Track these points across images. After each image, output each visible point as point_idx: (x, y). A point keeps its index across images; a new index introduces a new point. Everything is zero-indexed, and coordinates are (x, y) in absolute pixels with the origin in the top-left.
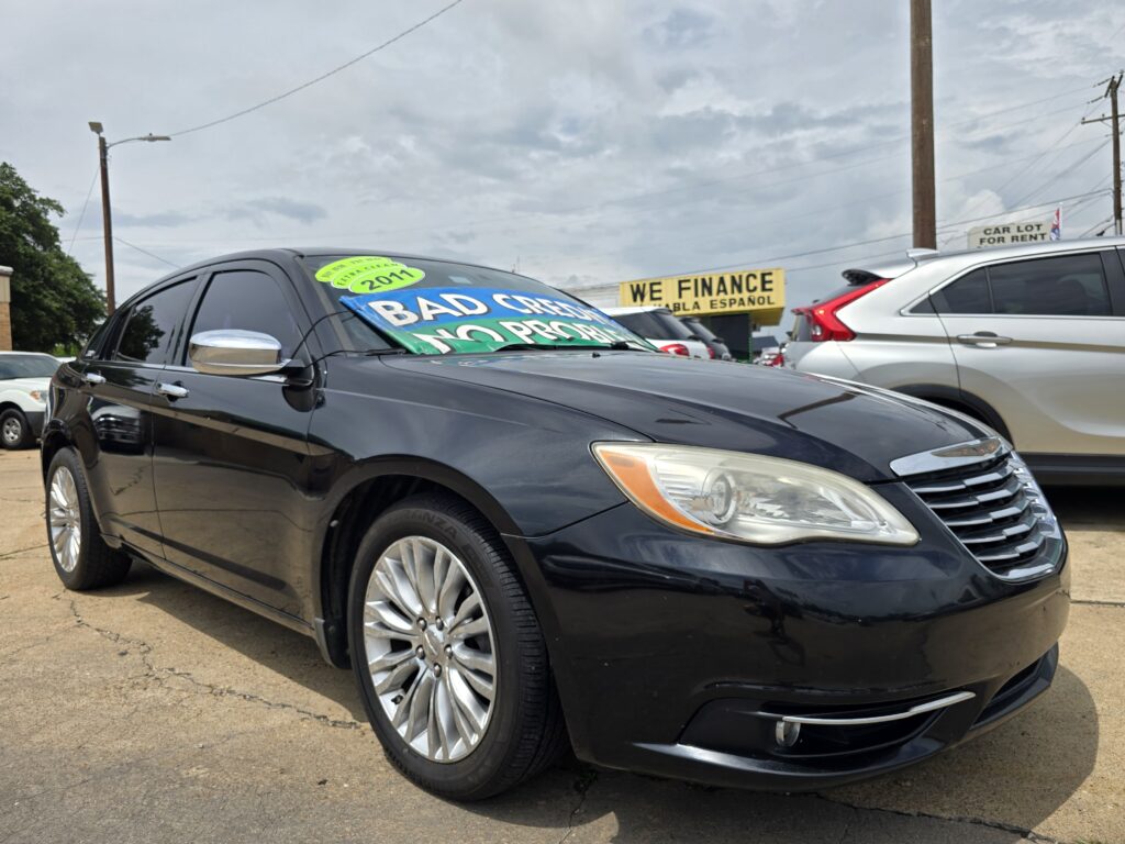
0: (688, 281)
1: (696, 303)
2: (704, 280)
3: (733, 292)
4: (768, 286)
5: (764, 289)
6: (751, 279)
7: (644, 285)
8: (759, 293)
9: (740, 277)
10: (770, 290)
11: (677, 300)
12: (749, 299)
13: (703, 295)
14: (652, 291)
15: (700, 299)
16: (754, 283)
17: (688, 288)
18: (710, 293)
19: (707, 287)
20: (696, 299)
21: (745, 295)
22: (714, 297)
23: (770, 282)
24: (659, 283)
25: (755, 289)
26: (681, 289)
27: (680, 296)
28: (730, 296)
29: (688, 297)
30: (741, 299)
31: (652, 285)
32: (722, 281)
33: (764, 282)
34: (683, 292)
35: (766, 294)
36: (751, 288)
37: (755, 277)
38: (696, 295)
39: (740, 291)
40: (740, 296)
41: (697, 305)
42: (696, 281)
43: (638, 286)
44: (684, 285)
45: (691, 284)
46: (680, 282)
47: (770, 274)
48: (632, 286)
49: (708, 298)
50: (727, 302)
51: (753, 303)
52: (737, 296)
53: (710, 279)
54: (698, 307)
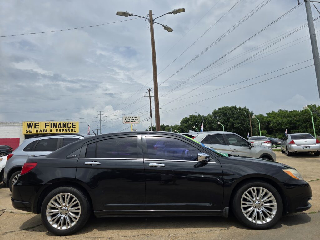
0: (49, 123)
1: (51, 130)
2: (54, 123)
3: (63, 127)
4: (74, 126)
5: (73, 127)
6: (69, 124)
7: (33, 123)
8: (71, 128)
9: (66, 123)
10: (75, 127)
11: (44, 129)
12: (68, 130)
13: (53, 128)
14: (35, 126)
15: (52, 129)
16: (70, 125)
17: (49, 125)
18: (56, 127)
19: (55, 125)
20: (51, 129)
21: (67, 128)
22: (57, 128)
23: (75, 125)
24: (38, 123)
25: (70, 127)
26: (46, 125)
27: (46, 128)
28: (62, 128)
29: (48, 128)
30: (66, 130)
31: (35, 123)
32: (60, 124)
33: (73, 125)
34: (47, 126)
35: (73, 129)
36: (69, 126)
37: (70, 124)
38: (51, 128)
39: (66, 127)
40: (66, 129)
41: (51, 131)
42: (51, 123)
43: (30, 123)
44: (47, 124)
45: (50, 124)
46: (46, 123)
47: (75, 123)
48: (28, 123)
49: (55, 129)
50: (61, 130)
51: (70, 131)
52: (64, 129)
53: (56, 123)
54: (52, 131)
